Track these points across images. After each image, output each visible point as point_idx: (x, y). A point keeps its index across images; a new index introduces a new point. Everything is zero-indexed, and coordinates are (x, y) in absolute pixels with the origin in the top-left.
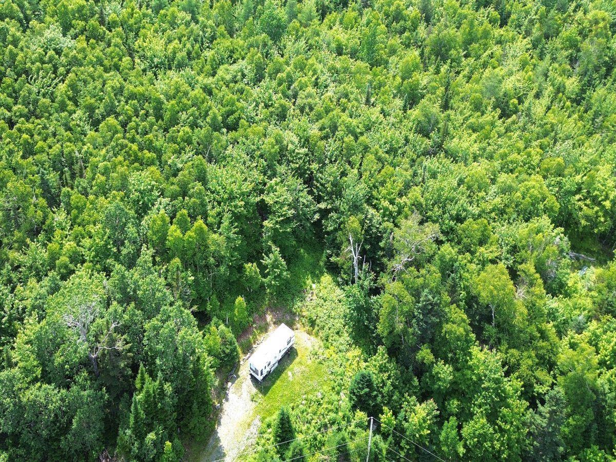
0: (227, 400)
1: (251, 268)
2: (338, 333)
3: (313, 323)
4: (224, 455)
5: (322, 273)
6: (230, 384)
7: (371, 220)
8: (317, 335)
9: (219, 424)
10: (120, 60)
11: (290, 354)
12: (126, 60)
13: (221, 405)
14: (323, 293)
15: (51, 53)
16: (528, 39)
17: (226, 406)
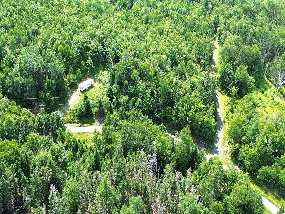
0: (72, 95)
1: (83, 63)
2: (107, 83)
3: (100, 81)
4: (69, 106)
5: (105, 70)
6: (74, 92)
7: (117, 53)
8: (101, 84)
9: (69, 100)
10: (55, 13)
11: (92, 87)
12: (57, 13)
13: (71, 95)
14: (105, 74)
15: (36, 8)
16: (173, 20)
17: (72, 96)
